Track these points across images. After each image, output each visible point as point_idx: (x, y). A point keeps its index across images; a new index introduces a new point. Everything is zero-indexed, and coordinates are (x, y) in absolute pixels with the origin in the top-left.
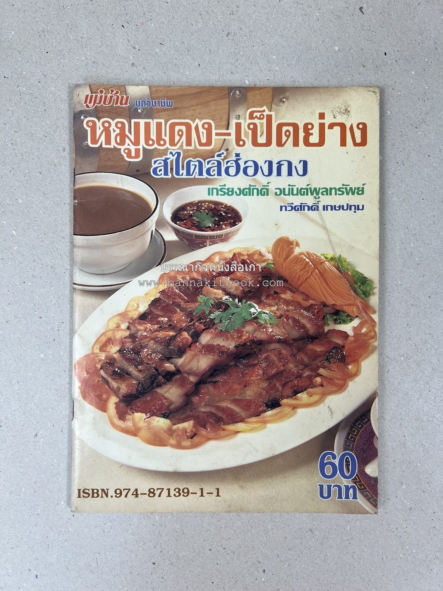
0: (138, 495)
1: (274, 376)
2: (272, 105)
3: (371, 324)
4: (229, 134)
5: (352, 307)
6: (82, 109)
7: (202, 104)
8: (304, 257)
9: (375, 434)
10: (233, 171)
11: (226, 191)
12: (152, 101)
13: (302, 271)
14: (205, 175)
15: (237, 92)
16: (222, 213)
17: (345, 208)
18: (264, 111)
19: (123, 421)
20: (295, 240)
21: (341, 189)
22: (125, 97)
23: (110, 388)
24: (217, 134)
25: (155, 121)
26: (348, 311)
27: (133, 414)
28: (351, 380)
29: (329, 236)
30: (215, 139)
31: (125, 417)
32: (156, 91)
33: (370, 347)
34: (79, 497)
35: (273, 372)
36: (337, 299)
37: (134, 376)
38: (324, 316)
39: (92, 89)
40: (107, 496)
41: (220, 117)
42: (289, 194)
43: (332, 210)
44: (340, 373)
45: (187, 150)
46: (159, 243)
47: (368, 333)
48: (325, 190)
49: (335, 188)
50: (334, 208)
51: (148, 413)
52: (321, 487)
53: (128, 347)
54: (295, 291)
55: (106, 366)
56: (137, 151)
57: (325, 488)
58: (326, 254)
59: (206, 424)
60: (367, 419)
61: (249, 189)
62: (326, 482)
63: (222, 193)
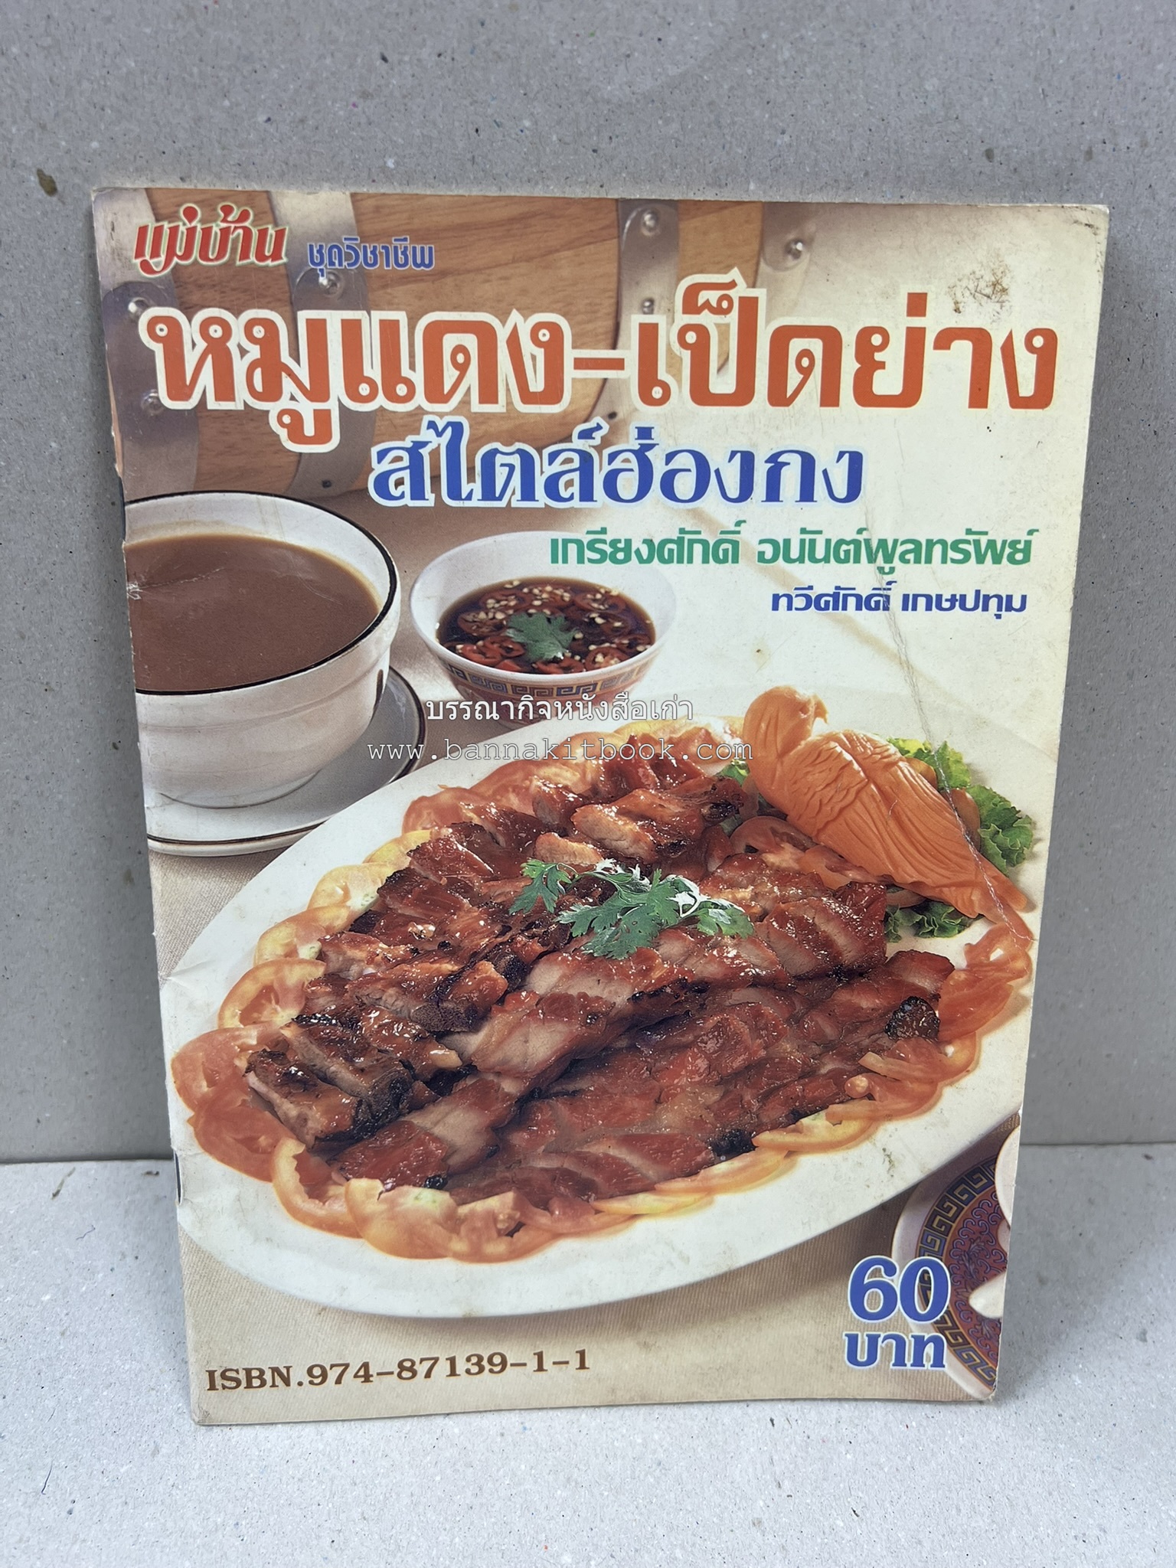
0: (372, 1376)
1: (738, 1074)
2: (758, 264)
3: (1017, 938)
4: (618, 364)
5: (969, 890)
6: (130, 277)
7: (529, 259)
8: (839, 749)
9: (1003, 1217)
10: (627, 485)
11: (609, 550)
12: (365, 247)
13: (828, 789)
14: (542, 500)
15: (647, 217)
16: (593, 619)
17: (970, 603)
18: (732, 285)
19: (320, 1201)
20: (815, 697)
21: (961, 546)
22: (271, 231)
23: (279, 1119)
24: (580, 364)
25: (378, 315)
26: (957, 903)
27: (346, 1183)
28: (951, 1084)
29: (914, 686)
30: (574, 380)
31: (326, 1192)
32: (377, 209)
33: (1010, 1001)
34: (212, 1387)
35: (735, 1065)
36: (926, 867)
37: (344, 1085)
38: (887, 916)
39: (159, 205)
40: (287, 1382)
41: (590, 304)
42: (801, 560)
43: (929, 608)
44: (920, 1066)
45: (482, 414)
46: (403, 710)
47: (1006, 962)
48: (911, 546)
49: (943, 542)
50: (934, 602)
51: (389, 1177)
52: (853, 1340)
53: (323, 1008)
54: (807, 843)
55: (262, 1062)
56: (322, 418)
57: (863, 1342)
58: (904, 741)
59: (551, 1199)
60: (985, 1181)
61: (680, 542)
62: (866, 1327)
63: (597, 556)
